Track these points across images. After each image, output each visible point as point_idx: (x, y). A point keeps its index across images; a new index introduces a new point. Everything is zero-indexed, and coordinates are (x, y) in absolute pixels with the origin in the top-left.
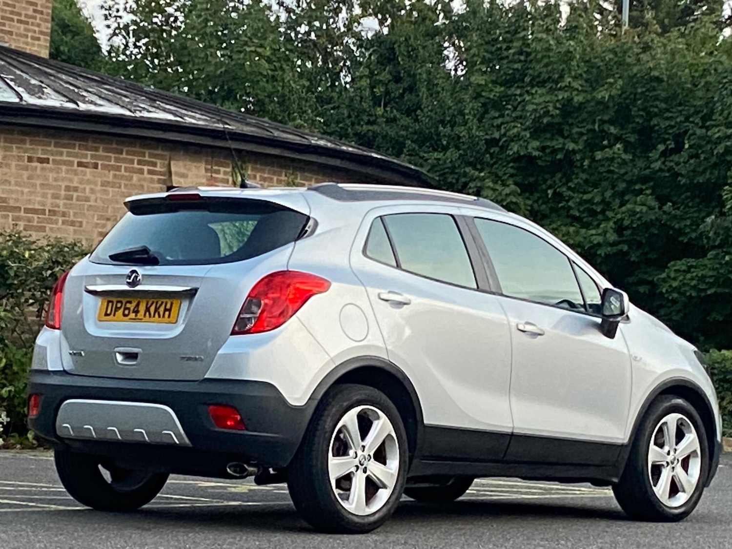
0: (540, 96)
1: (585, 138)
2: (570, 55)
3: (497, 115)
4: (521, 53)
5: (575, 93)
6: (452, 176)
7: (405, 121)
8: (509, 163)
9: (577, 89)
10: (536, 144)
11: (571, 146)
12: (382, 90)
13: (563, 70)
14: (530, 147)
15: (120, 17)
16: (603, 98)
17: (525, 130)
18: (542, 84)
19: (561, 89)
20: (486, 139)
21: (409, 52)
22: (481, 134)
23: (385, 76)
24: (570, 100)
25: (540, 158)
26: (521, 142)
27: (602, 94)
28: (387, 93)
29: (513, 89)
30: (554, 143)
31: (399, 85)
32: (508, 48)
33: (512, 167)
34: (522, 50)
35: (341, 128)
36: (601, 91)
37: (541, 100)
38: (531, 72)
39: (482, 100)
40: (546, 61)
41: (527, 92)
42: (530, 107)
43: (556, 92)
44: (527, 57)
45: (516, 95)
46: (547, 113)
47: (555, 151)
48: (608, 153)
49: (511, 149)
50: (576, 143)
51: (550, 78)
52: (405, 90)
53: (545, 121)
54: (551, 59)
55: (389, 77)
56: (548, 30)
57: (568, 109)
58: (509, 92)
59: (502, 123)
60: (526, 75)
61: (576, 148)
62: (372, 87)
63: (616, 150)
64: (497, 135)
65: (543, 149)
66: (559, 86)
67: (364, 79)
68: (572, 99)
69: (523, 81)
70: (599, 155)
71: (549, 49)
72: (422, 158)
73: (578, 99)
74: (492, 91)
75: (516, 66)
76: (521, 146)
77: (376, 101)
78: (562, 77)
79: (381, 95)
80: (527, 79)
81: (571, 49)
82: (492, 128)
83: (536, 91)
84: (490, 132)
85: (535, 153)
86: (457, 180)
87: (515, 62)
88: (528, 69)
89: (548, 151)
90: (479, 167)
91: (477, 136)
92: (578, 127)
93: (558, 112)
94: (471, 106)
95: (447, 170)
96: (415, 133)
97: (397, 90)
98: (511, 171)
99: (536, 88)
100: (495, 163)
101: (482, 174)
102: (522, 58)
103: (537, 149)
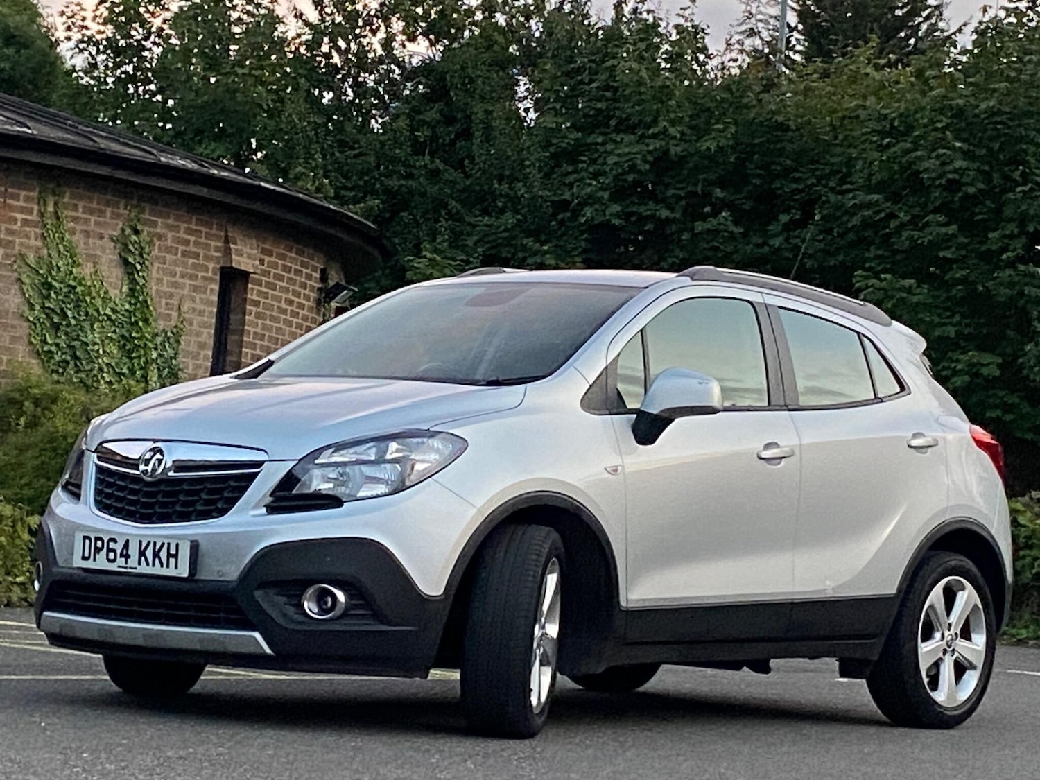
0: (626, 146)
1: (683, 203)
2: (666, 91)
3: (570, 169)
4: (607, 88)
5: (672, 142)
6: (507, 249)
7: (451, 174)
8: (582, 233)
9: (675, 138)
10: (616, 208)
11: (665, 213)
12: (426, 133)
13: (658, 111)
14: (607, 213)
15: (87, 28)
16: (708, 149)
17: (605, 190)
18: (631, 129)
19: (654, 136)
20: (552, 202)
21: (463, 84)
22: (548, 194)
23: (432, 115)
24: (666, 152)
25: (621, 228)
26: (597, 206)
27: (708, 144)
28: (434, 138)
29: (593, 136)
30: (642, 209)
31: (451, 129)
32: (592, 81)
33: (586, 240)
34: (608, 84)
35: (366, 182)
36: (706, 141)
37: (627, 150)
38: (617, 113)
39: (552, 149)
40: (636, 98)
41: (611, 139)
42: (611, 160)
43: (647, 141)
44: (615, 94)
45: (597, 144)
46: (633, 168)
47: (642, 219)
48: (712, 223)
49: (584, 216)
50: (672, 209)
51: (640, 121)
52: (458, 136)
53: (630, 178)
54: (643, 97)
55: (437, 117)
56: (641, 59)
57: (663, 164)
58: (589, 140)
59: (577, 181)
60: (611, 118)
61: (672, 216)
62: (412, 129)
63: (722, 220)
64: (567, 196)
65: (626, 216)
66: (650, 132)
67: (403, 117)
68: (668, 150)
69: (607, 125)
70: (699, 226)
71: (640, 83)
72: (470, 224)
73: (675, 150)
74: (566, 137)
75: (599, 105)
76: (596, 210)
77: (418, 149)
78: (655, 121)
79: (425, 141)
80: (613, 122)
81: (668, 83)
82: (562, 187)
83: (622, 139)
84: (559, 192)
85: (616, 222)
86: (514, 254)
87: (599, 100)
88: (615, 109)
89: (633, 219)
90: (543, 237)
91: (541, 197)
92: (676, 189)
93: (647, 167)
94: (536, 156)
95: (499, 241)
96: (464, 190)
97: (447, 134)
98: (583, 244)
99: (622, 135)
100: (563, 234)
101: (545, 248)
102: (608, 94)
103: (618, 216)
